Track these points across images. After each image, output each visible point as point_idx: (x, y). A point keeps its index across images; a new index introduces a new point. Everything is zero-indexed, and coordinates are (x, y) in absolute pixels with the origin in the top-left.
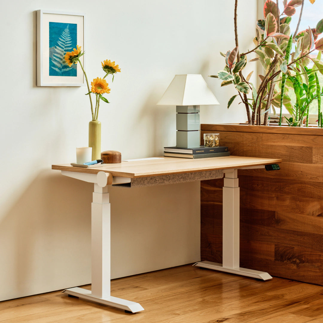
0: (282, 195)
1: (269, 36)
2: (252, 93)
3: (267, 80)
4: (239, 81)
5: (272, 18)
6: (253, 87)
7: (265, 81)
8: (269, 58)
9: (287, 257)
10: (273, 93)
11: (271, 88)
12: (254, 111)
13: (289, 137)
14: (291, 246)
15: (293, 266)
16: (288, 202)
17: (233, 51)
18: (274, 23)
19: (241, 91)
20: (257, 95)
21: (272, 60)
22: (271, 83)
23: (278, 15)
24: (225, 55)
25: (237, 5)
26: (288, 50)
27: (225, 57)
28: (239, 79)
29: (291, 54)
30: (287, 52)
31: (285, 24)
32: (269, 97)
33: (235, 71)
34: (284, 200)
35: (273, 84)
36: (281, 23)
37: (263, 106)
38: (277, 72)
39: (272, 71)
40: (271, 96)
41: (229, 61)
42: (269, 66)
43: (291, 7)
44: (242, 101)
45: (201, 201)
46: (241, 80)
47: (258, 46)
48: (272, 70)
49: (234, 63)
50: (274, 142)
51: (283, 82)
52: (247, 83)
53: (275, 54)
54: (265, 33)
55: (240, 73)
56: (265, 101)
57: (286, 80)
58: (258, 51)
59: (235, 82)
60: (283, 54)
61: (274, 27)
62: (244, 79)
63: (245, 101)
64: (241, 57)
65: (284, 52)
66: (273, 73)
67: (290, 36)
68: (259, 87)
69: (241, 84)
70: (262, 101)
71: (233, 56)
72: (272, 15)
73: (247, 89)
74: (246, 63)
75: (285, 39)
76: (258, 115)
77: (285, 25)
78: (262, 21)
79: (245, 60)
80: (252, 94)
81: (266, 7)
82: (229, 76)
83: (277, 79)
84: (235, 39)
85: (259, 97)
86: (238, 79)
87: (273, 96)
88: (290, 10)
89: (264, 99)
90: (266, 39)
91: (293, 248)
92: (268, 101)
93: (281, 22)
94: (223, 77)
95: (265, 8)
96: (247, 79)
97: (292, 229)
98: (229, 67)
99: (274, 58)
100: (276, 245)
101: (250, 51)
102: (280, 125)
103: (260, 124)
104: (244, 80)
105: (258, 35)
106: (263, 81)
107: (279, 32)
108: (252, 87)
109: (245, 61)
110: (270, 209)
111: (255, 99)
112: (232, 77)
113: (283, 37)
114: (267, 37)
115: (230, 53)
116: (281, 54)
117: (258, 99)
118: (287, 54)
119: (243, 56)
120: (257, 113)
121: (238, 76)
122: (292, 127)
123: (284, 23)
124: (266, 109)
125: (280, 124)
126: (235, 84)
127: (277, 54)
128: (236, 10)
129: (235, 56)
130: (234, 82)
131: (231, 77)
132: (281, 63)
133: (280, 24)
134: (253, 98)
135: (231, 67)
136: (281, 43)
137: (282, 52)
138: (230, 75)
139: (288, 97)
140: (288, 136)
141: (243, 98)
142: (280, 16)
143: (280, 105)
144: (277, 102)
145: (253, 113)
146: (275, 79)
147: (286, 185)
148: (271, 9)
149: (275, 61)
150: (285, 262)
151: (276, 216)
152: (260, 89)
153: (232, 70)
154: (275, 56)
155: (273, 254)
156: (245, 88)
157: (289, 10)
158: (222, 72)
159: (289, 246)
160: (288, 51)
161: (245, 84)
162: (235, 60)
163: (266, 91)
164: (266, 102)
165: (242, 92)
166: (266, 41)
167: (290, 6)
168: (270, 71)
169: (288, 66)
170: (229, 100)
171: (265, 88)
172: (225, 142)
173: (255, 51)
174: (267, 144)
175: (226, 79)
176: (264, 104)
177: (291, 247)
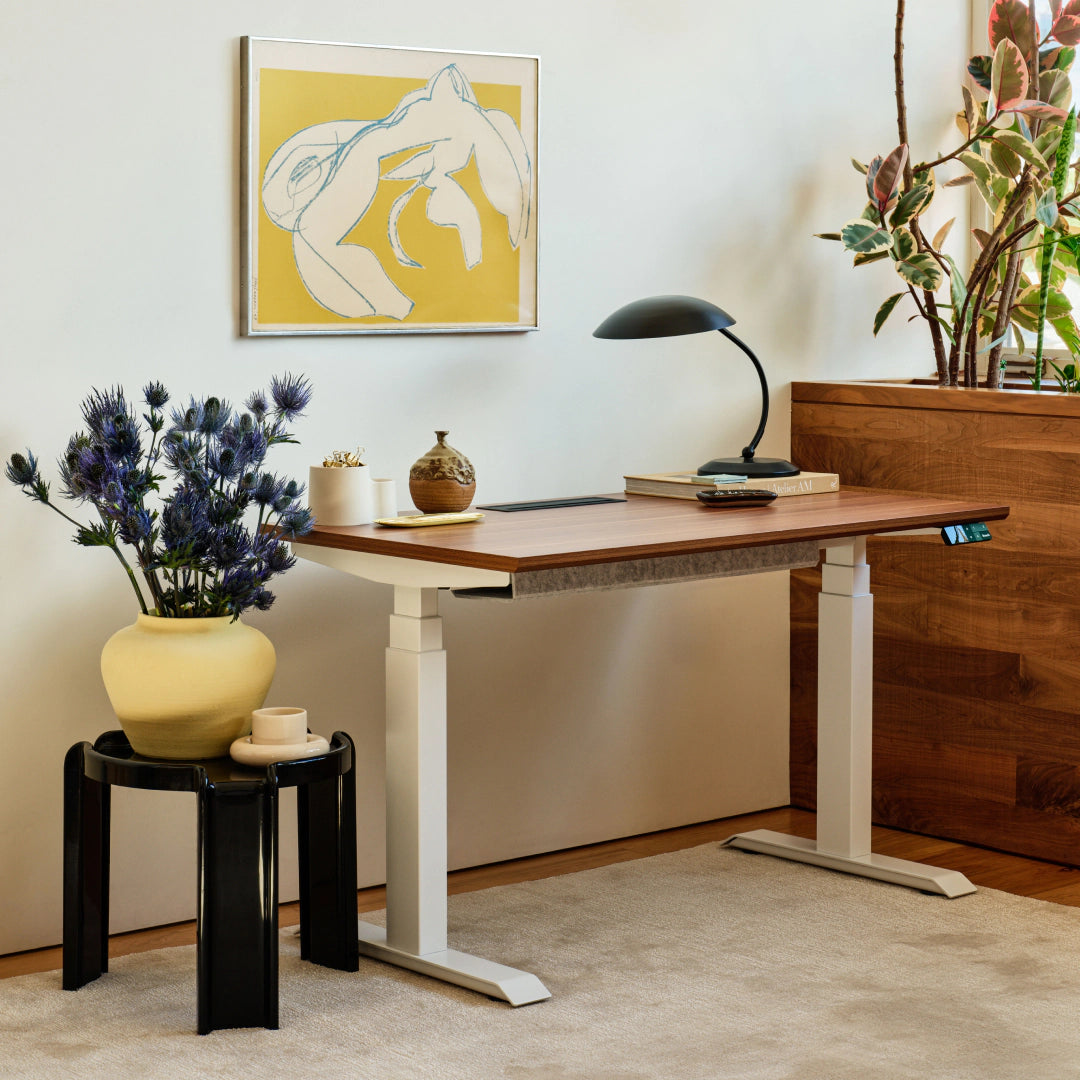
0: (1039, 603)
1: (1002, 112)
2: (952, 287)
3: (997, 246)
4: (910, 251)
5: (1011, 54)
6: (954, 269)
7: (992, 248)
8: (1003, 177)
9: (1054, 795)
10: (1015, 285)
11: (1009, 271)
12: (955, 344)
13: (1060, 425)
14: (1066, 761)
15: (1072, 823)
16: (1057, 628)
17: (890, 158)
18: (1019, 70)
19: (914, 283)
20: (965, 294)
21: (1013, 183)
22: (1011, 256)
23: (1033, 42)
24: (866, 169)
25: (902, 15)
26: (1062, 155)
27: (865, 173)
28: (911, 244)
29: (1072, 166)
30: (1058, 159)
31: (1055, 70)
32: (1003, 298)
33: (897, 220)
34: (1045, 620)
35: (1016, 260)
36: (1042, 68)
37: (984, 325)
38: (1028, 225)
39: (1012, 219)
40: (1009, 295)
41: (877, 187)
42: (1004, 203)
43: (1074, 17)
44: (919, 313)
45: (792, 619)
46: (915, 247)
47: (970, 142)
48: (1015, 214)
49: (894, 195)
50: (1016, 441)
51: (1047, 254)
52: (937, 256)
53: (1023, 165)
54: (992, 98)
55: (913, 223)
56: (993, 310)
57: (1055, 245)
58: (969, 157)
59: (898, 254)
60: (1046, 166)
61: (1020, 83)
62: (926, 244)
63: (930, 311)
64: (918, 177)
65: (1050, 161)
66: (1017, 224)
67: (1069, 111)
68: (973, 268)
69: (916, 260)
70: (981, 311)
71: (890, 174)
72: (1011, 44)
73: (933, 275)
74: (931, 194)
75: (1055, 119)
76: (969, 354)
77: (1055, 74)
78: (983, 59)
79: (930, 184)
80: (951, 291)
81: (996, 18)
82: (878, 235)
83: (1029, 243)
84: (898, 120)
85: (971, 299)
86: (906, 244)
87: (1018, 295)
88: (1070, 28)
89: (987, 305)
90: (993, 120)
91: (1074, 767)
92: (1000, 312)
93: (1043, 63)
94: (860, 242)
95: (993, 22)
96: (934, 243)
97: (1069, 711)
98: (877, 206)
99: (1019, 178)
100: (1020, 758)
101: (944, 156)
102: (1035, 387)
103: (974, 385)
104: (924, 247)
105: (969, 106)
106: (986, 250)
107: (1035, 99)
108: (949, 269)
109: (929, 190)
110: (1003, 648)
111: (960, 304)
112: (886, 241)
113: (1048, 112)
114: (998, 114)
115: (883, 162)
116: (1040, 166)
117: (970, 305)
118: (1059, 166)
119: (922, 171)
120: (967, 350)
121: (906, 234)
122: (1071, 394)
123: (1053, 68)
124: (995, 338)
125: (1037, 382)
126: (897, 260)
127: (1029, 164)
128: (899, 30)
129: (896, 172)
130: (894, 253)
131: (882, 240)
132: (1039, 194)
133: (1040, 71)
134: (953, 302)
135: (884, 208)
136: (1043, 131)
137: (1043, 162)
138: (882, 233)
139: (1061, 300)
140: (1058, 423)
141: (923, 303)
142: (1040, 46)
143: (1037, 322)
144: (1029, 313)
145: (955, 349)
146: (1023, 243)
147: (1052, 573)
148: (1012, 23)
149: (1023, 188)
150: (1047, 810)
151: (1021, 668)
152: (974, 273)
153: (887, 217)
154: (1022, 171)
155: (1013, 785)
156: (930, 273)
157: (1066, 28)
158: (856, 225)
159: (1061, 761)
160: (1063, 157)
161: (927, 260)
162: (899, 185)
163: (995, 280)
164: (994, 315)
165: (918, 284)
166: (994, 125)
167: (1070, 16)
168: (1006, 219)
169: (1059, 205)
170: (877, 309)
171: (993, 271)
172: (865, 439)
173: (957, 156)
174: (995, 446)
175: (868, 246)
176: (987, 319)
177: (1066, 765)
